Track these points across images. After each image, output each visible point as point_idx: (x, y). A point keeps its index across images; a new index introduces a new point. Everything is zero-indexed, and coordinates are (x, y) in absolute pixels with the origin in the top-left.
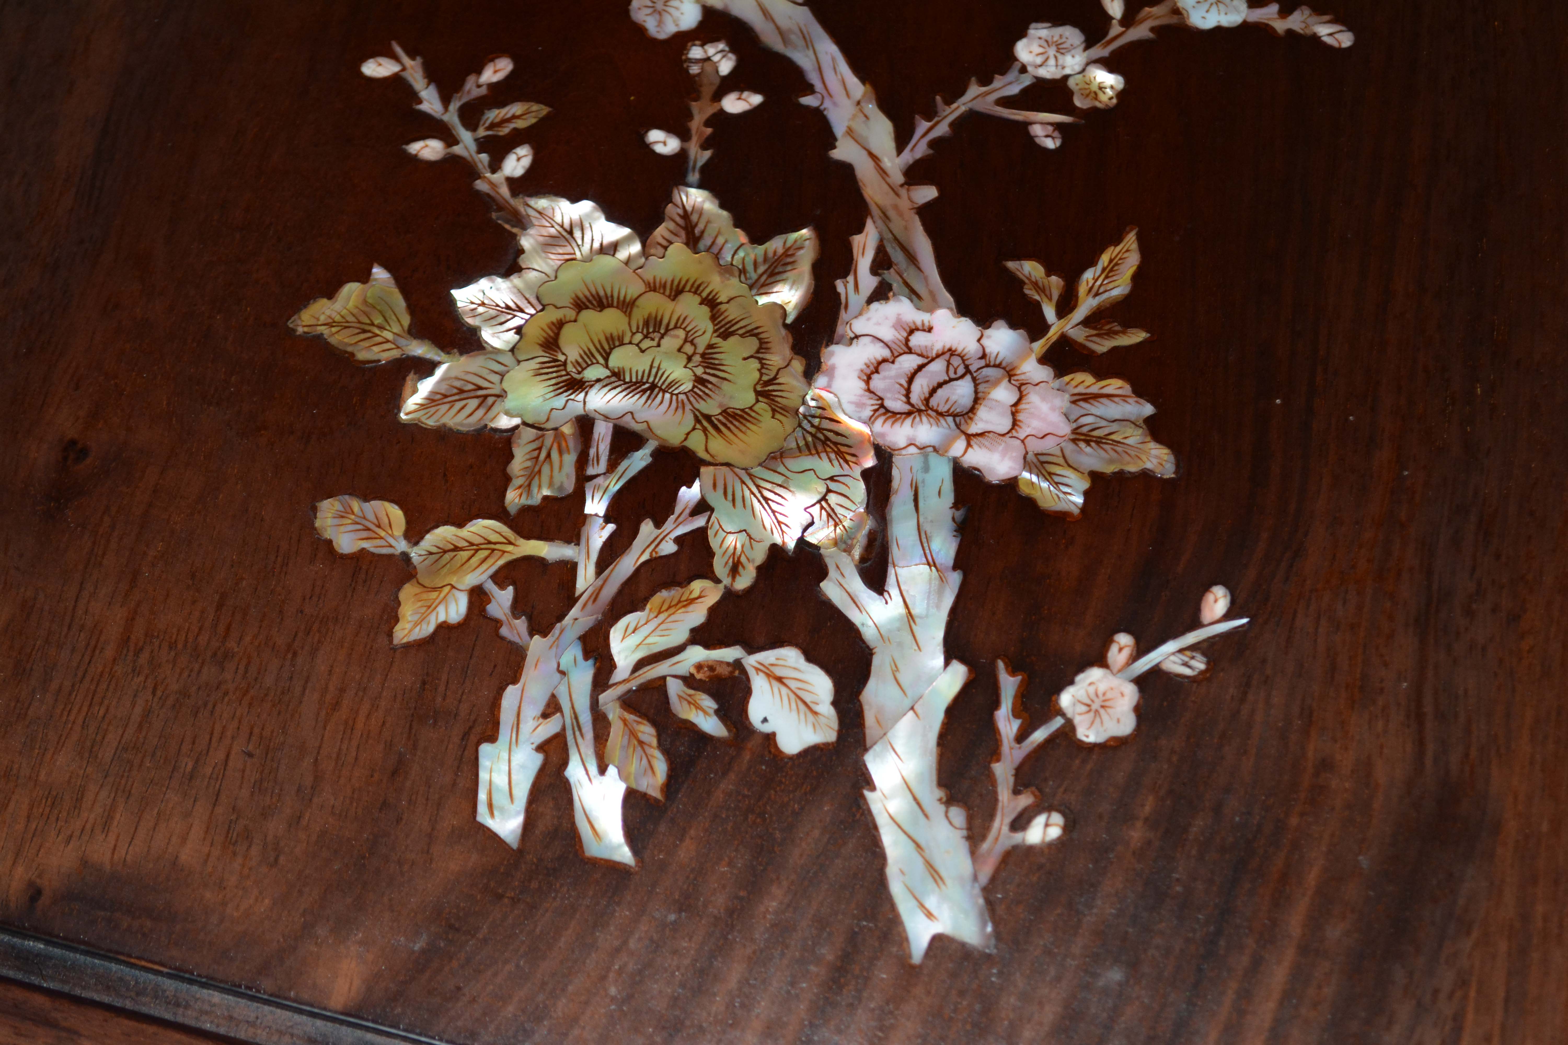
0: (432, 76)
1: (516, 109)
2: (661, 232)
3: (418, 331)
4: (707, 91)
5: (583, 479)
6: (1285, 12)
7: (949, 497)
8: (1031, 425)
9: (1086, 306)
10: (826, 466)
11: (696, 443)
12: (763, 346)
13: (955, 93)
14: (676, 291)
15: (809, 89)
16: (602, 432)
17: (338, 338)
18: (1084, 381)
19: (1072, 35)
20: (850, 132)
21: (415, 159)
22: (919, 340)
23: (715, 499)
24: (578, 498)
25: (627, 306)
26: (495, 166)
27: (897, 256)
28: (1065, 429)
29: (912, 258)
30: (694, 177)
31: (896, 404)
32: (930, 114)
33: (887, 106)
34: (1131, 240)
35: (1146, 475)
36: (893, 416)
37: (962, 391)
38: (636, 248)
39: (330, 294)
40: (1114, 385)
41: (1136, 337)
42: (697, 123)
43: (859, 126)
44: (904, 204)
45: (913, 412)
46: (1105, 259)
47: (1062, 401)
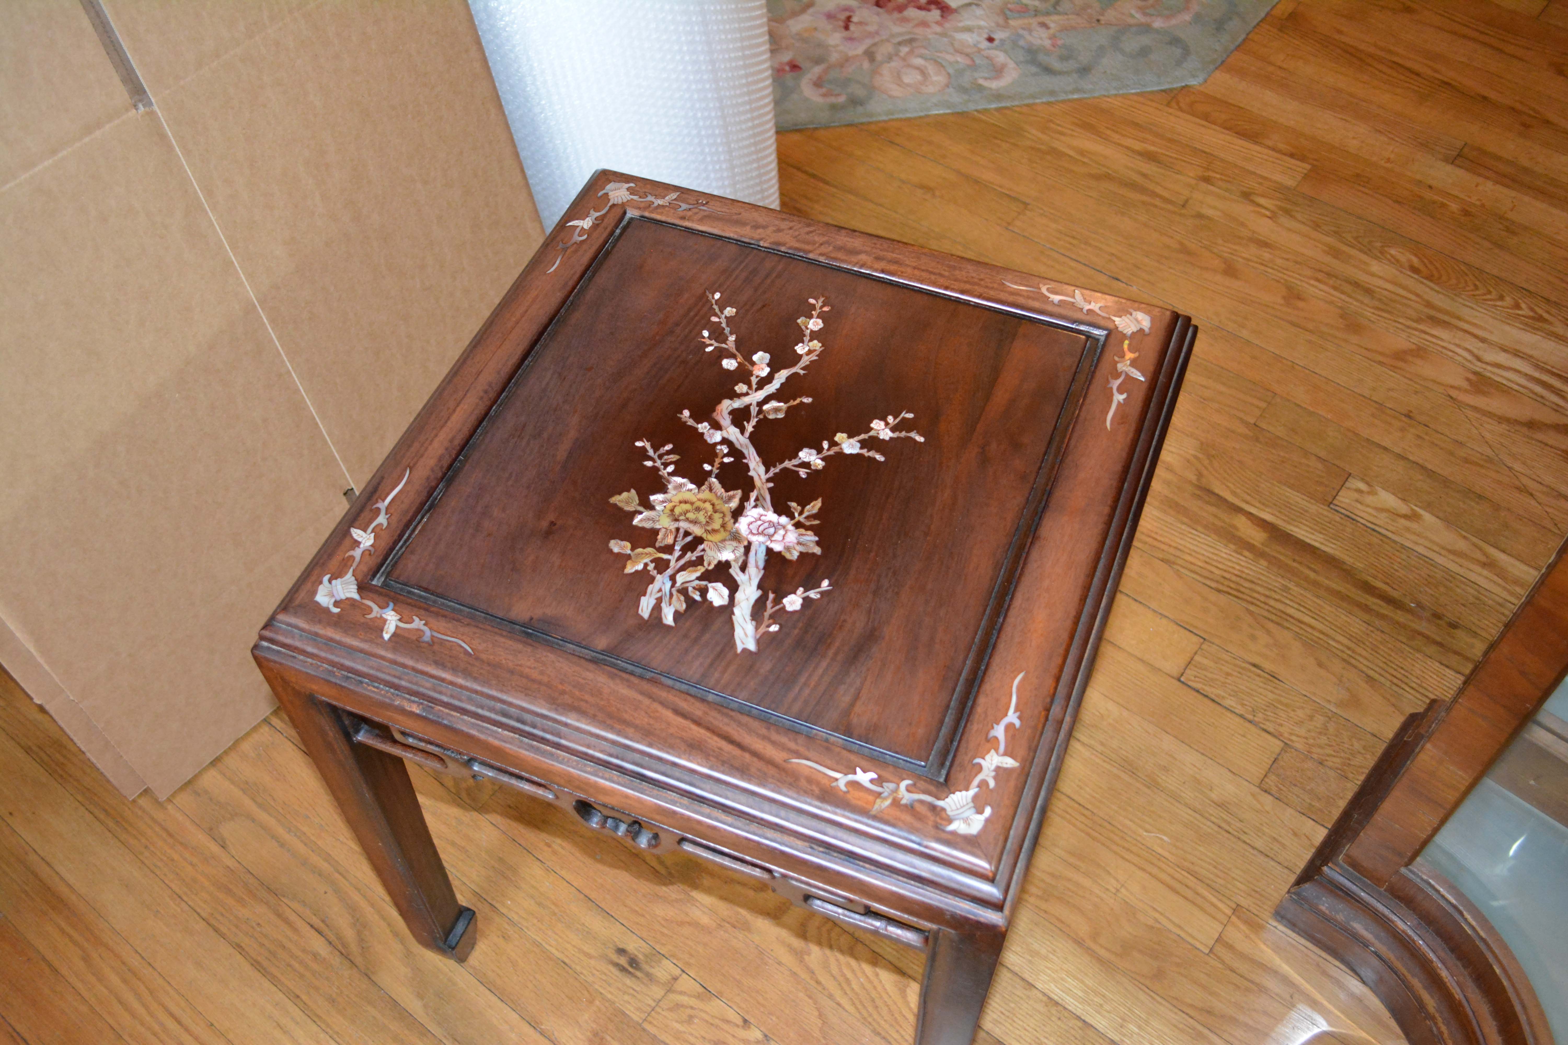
0: (652, 446)
1: (672, 456)
2: (703, 487)
3: (640, 504)
4: (720, 456)
5: (675, 541)
6: (869, 451)
7: (764, 553)
8: (787, 539)
9: (806, 514)
10: (735, 544)
11: (704, 536)
12: (724, 516)
13: (782, 462)
14: (705, 501)
15: (745, 458)
16: (682, 531)
17: (620, 504)
18: (802, 531)
19: (814, 452)
20: (754, 469)
21: (645, 466)
22: (763, 518)
23: (707, 549)
24: (674, 545)
25: (692, 504)
26: (665, 469)
27: (760, 498)
28: (795, 541)
29: (764, 499)
30: (713, 476)
31: (755, 531)
32: (775, 466)
33: (764, 464)
34: (820, 500)
35: (814, 554)
36: (754, 534)
37: (772, 530)
38: (697, 491)
39: (620, 494)
40: (810, 533)
41: (817, 522)
42: (717, 464)
43: (757, 468)
44: (765, 487)
45: (759, 534)
46: (812, 504)
47: (796, 535)
